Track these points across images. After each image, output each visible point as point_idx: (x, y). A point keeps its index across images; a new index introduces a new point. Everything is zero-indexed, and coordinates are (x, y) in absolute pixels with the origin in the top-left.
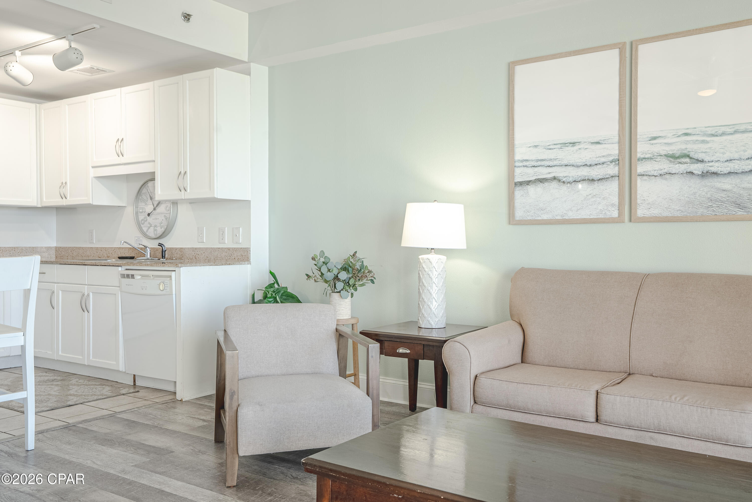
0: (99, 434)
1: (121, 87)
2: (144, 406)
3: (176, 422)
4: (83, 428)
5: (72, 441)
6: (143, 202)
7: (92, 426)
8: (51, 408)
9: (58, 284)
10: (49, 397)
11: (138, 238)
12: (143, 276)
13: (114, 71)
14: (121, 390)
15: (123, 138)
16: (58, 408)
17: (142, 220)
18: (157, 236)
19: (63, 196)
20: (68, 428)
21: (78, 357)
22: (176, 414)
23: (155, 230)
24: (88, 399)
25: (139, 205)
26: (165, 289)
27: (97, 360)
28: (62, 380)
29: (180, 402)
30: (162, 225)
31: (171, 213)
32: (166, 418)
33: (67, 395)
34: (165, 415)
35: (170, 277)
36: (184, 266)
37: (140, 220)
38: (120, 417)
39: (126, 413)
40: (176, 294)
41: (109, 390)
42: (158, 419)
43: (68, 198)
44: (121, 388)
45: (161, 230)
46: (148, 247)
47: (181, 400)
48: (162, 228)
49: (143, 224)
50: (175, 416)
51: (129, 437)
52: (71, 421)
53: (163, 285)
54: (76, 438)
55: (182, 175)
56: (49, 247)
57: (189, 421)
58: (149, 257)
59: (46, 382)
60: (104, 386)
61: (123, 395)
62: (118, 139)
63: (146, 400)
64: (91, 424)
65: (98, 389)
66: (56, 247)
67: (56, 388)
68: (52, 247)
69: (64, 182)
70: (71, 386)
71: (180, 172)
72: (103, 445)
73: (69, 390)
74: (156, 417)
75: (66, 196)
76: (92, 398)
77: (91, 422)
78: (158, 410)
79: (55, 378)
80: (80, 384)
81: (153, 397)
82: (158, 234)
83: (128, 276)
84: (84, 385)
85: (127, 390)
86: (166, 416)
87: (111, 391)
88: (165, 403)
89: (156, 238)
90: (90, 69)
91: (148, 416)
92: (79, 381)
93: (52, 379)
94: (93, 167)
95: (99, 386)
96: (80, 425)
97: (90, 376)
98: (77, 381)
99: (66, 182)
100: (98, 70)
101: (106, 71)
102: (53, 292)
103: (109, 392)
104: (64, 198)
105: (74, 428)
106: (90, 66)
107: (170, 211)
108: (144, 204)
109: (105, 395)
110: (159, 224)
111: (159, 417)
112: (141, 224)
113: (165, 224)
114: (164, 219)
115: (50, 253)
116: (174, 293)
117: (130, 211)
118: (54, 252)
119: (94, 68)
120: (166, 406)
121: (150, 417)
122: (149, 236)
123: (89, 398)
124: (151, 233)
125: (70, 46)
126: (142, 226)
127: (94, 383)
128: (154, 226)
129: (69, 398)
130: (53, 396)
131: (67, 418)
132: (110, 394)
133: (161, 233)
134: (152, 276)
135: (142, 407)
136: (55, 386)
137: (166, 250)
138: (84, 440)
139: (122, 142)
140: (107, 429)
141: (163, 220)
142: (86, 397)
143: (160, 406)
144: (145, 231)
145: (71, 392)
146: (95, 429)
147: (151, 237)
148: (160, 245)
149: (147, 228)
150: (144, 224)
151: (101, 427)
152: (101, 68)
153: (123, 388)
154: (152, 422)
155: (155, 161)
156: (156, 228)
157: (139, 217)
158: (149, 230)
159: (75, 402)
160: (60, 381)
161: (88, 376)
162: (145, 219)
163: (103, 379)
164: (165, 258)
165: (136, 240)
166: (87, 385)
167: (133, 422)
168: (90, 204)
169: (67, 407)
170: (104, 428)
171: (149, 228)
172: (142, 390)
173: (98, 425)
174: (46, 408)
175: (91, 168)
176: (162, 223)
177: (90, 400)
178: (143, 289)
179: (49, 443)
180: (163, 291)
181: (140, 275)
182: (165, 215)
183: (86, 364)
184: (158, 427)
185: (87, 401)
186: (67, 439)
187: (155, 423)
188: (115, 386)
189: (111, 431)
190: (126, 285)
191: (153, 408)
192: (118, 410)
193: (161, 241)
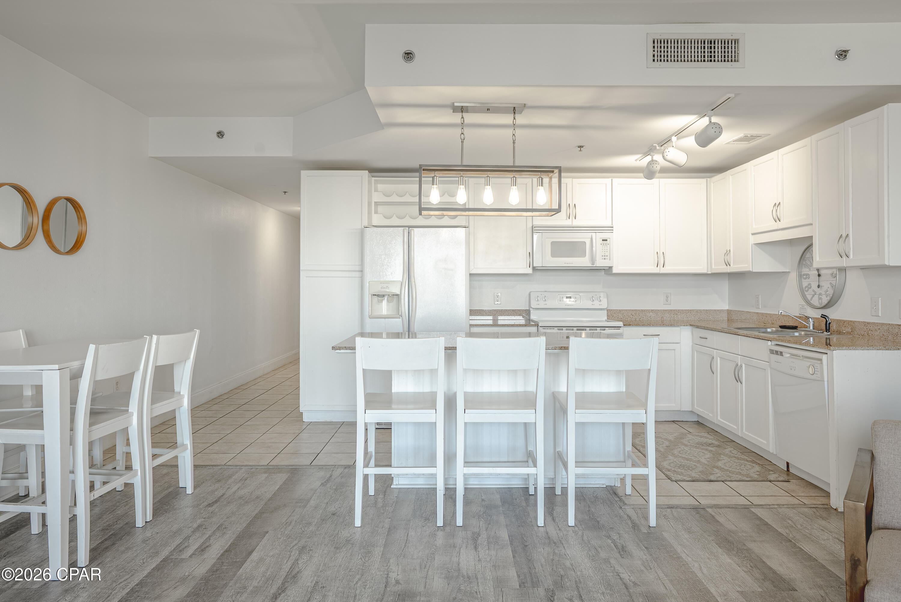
0: (723, 528)
1: (778, 149)
2: (786, 504)
3: (817, 541)
4: (711, 514)
5: (693, 528)
6: (807, 268)
7: (720, 514)
8: (692, 479)
9: (717, 350)
10: (697, 465)
11: (803, 306)
12: (792, 355)
13: (770, 135)
14: (770, 474)
15: (780, 202)
16: (698, 481)
17: (806, 287)
18: (822, 305)
19: (727, 264)
20: (697, 510)
21: (733, 426)
22: (822, 530)
23: (820, 299)
24: (731, 478)
25: (802, 270)
26: (816, 374)
27: (750, 434)
28: (719, 446)
29: (835, 511)
30: (827, 293)
31: (837, 281)
32: (807, 531)
33: (714, 467)
34: (807, 527)
35: (821, 360)
36: (838, 350)
37: (804, 287)
38: (754, 511)
39: (762, 509)
40: (828, 381)
41: (758, 471)
42: (796, 529)
43: (732, 265)
44: (771, 472)
45: (827, 298)
46: (810, 318)
47: (836, 509)
48: (828, 297)
49: (807, 291)
50: (819, 532)
51: (751, 545)
52: (703, 501)
53: (812, 368)
54: (699, 526)
55: (843, 238)
56: (722, 310)
57: (835, 546)
58: (811, 328)
59: (703, 445)
60: (754, 465)
61: (770, 482)
62: (776, 203)
63: (792, 496)
64: (721, 513)
65: (746, 467)
66: (728, 310)
67: (708, 455)
68: (724, 310)
69: (728, 250)
70: (722, 456)
71: (841, 235)
72: (719, 547)
73: (719, 460)
74: (794, 526)
75: (730, 263)
76: (736, 478)
77: (722, 509)
78: (801, 515)
79: (714, 442)
80: (732, 455)
81: (803, 495)
82: (823, 303)
83: (777, 353)
84: (735, 457)
85: (777, 476)
86: (808, 529)
87: (758, 473)
88: (814, 508)
89: (821, 307)
90: (744, 137)
91: (786, 521)
92: (733, 452)
93: (710, 442)
94: (753, 234)
95: (749, 463)
96: (709, 510)
97: (747, 447)
98: (731, 451)
99: (730, 250)
100: (753, 137)
101: (761, 136)
102: (713, 358)
103: (756, 473)
104: (728, 265)
105: (702, 512)
106: (743, 135)
107: (836, 277)
108: (808, 270)
109: (750, 477)
110: (825, 291)
111: (799, 526)
112: (805, 292)
113: (831, 292)
114: (830, 286)
115: (722, 316)
116: (826, 379)
117: (793, 276)
118: (726, 314)
119: (748, 136)
120: (814, 512)
121: (789, 523)
122: (814, 305)
123: (733, 477)
124: (815, 302)
125: (710, 122)
126: (806, 293)
127: (746, 458)
128: (818, 294)
129: (714, 471)
130: (701, 465)
131: (701, 497)
132: (756, 476)
133: (826, 302)
134: (801, 356)
135: (783, 505)
136: (708, 452)
137: (831, 323)
138: (705, 532)
139: (779, 206)
140: (734, 524)
141: (828, 288)
142: (730, 475)
143: (806, 510)
144: (809, 299)
145: (720, 464)
146: (721, 520)
147: (816, 306)
148: (823, 316)
149: (812, 296)
150: (809, 291)
151: (729, 520)
152: (756, 134)
153: (773, 472)
154: (788, 532)
155: (812, 224)
156: (821, 296)
157: (803, 283)
158: (814, 298)
159: (717, 477)
160: (717, 447)
161: (745, 446)
162: (809, 286)
163: (758, 454)
164: (829, 332)
165: (801, 308)
166: (738, 458)
167: (765, 525)
168: (750, 271)
169: (708, 482)
170: (732, 522)
171: (813, 296)
172: (794, 481)
173: (727, 516)
174: (688, 478)
175: (751, 235)
176: (827, 291)
177: (733, 480)
178: (791, 369)
179: (672, 524)
180: (813, 375)
181: (790, 354)
182: (831, 283)
183: (740, 435)
184: (792, 541)
185: (730, 479)
186: (690, 525)
187: (791, 535)
188: (765, 467)
189: (736, 529)
190: (775, 361)
191: (796, 511)
192: (756, 501)
193: (825, 312)
